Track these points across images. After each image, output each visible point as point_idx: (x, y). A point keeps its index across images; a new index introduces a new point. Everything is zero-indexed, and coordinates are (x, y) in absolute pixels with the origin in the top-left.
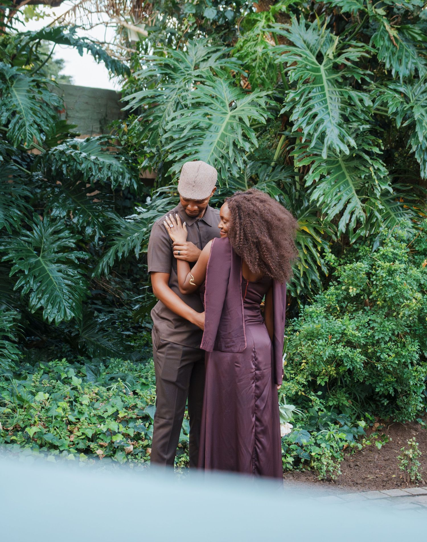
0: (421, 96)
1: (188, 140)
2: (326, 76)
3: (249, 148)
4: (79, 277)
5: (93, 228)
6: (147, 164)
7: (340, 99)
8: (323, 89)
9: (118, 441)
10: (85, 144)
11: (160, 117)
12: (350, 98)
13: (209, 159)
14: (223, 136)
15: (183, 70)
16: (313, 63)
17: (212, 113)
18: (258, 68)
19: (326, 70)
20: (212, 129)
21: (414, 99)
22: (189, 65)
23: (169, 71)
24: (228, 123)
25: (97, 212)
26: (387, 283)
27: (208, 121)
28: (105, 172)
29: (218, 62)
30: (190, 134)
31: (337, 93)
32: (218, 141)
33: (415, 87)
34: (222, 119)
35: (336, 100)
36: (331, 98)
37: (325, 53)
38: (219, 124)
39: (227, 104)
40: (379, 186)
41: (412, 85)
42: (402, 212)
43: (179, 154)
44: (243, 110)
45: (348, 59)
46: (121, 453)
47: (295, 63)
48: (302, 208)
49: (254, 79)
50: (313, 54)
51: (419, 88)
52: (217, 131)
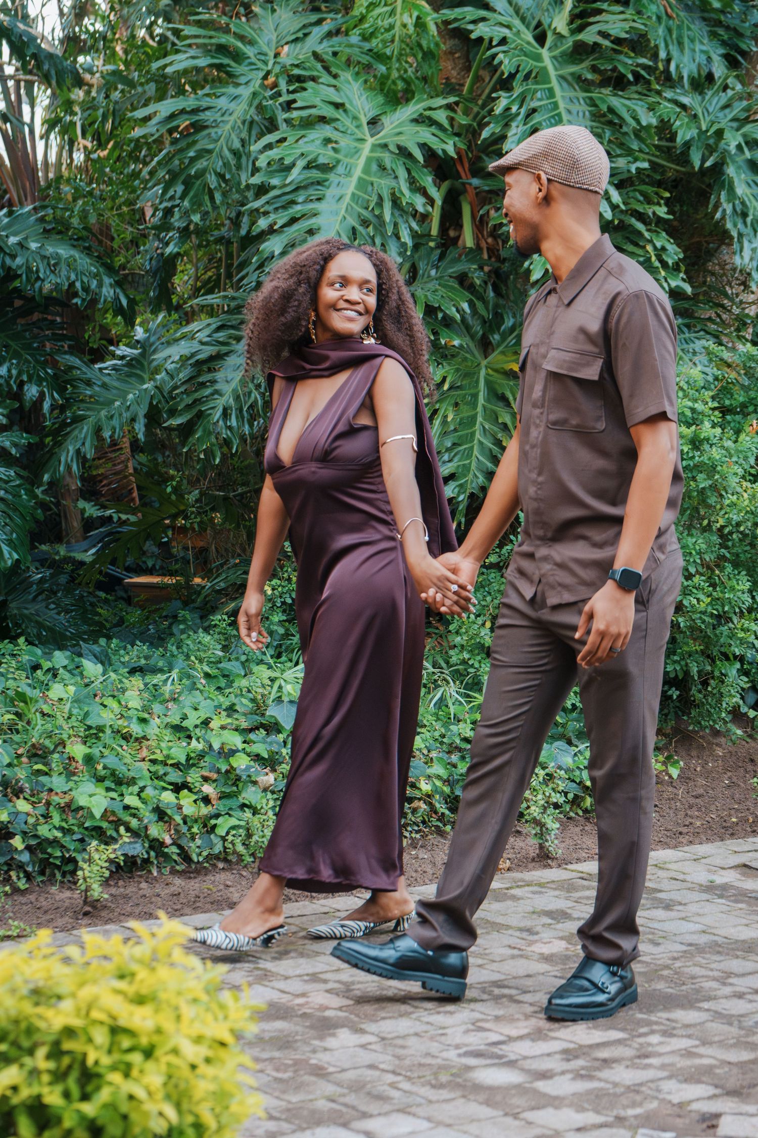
0: (721, 115)
1: (296, 189)
2: (556, 69)
3: (424, 205)
4: (18, 482)
5: (39, 386)
6: (176, 250)
7: (587, 113)
8: (551, 93)
9: (243, 767)
10: (6, 220)
11: (209, 152)
12: (611, 110)
13: (337, 227)
14: (362, 184)
15: (253, 60)
16: (529, 43)
17: (338, 139)
18: (398, 60)
19: (555, 57)
20: (340, 169)
21: (708, 119)
22: (265, 49)
23: (226, 61)
24: (369, 160)
25: (41, 356)
26: (692, 464)
27: (332, 153)
28: (64, 273)
29: (325, 43)
30: (302, 177)
31: (582, 101)
32: (353, 194)
33: (707, 97)
34: (357, 151)
35: (581, 114)
36: (569, 112)
37: (550, 26)
38: (352, 161)
39: (364, 121)
40: (666, 281)
41: (701, 93)
42: (687, 335)
43: (281, 219)
44: (400, 133)
45: (604, 35)
46: (253, 789)
47: (503, 41)
48: (503, 328)
49: (390, 82)
50: (528, 27)
51: (716, 99)
52: (349, 174)
